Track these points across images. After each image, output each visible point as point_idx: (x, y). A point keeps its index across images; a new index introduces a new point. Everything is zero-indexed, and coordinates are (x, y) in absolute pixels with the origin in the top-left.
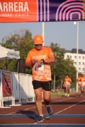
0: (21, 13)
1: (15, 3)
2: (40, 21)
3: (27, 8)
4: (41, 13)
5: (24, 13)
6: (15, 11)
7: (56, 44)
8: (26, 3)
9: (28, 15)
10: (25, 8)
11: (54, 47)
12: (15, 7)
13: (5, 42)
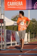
0: (19, 6)
1: (17, 2)
2: (27, 9)
3: (22, 4)
4: (28, 6)
5: (20, 6)
6: (17, 5)
7: (35, 19)
8: (22, 2)
9: (22, 7)
10: (21, 4)
11: (34, 20)
12: (17, 3)
13: (13, 18)
